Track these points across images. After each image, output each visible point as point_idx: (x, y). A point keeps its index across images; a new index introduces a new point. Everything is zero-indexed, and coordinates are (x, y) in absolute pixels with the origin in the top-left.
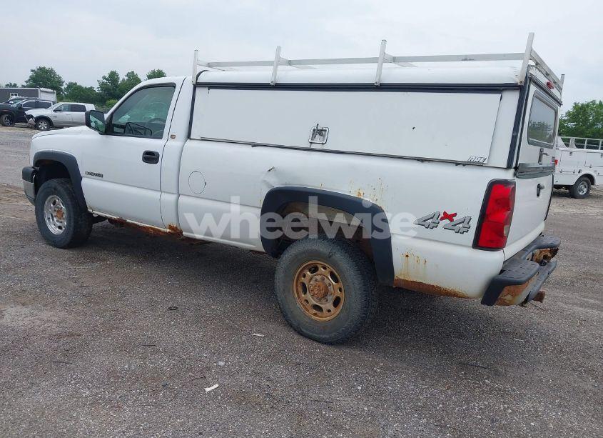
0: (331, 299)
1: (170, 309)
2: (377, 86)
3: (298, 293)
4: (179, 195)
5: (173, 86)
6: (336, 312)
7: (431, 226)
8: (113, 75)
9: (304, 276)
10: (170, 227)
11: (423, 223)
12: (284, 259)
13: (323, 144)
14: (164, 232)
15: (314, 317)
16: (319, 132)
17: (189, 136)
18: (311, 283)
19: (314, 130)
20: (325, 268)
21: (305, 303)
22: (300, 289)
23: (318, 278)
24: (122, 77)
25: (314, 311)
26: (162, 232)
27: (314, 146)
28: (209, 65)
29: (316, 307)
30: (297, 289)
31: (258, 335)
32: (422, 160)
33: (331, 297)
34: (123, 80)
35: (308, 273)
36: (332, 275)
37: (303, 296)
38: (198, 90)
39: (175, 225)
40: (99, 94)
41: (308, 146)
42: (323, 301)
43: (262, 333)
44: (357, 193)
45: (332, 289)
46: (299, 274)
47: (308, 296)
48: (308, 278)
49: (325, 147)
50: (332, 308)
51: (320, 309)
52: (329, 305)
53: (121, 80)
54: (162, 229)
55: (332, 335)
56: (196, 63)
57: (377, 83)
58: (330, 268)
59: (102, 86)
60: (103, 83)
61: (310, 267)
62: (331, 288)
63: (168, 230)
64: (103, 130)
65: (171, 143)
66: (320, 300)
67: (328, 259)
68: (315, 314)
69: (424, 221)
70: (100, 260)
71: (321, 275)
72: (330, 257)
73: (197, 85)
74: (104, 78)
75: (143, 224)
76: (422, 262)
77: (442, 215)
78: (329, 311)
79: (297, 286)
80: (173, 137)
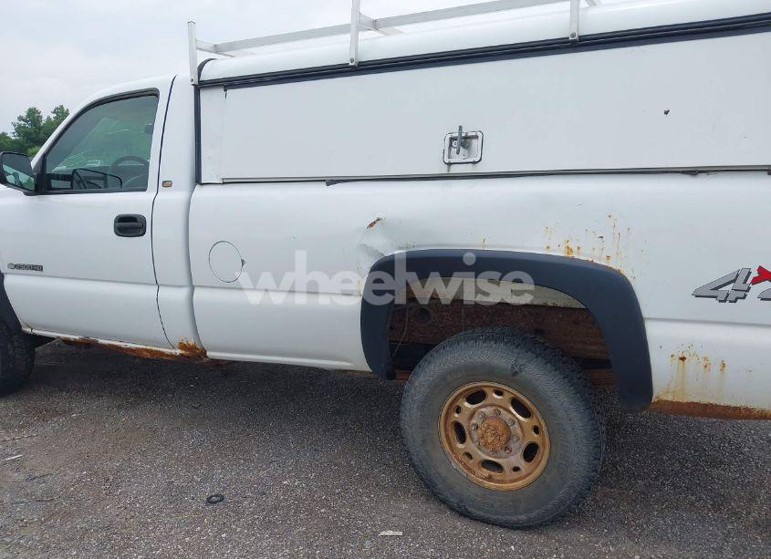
0: (518, 448)
1: (209, 501)
2: (575, 41)
3: (450, 444)
4: (193, 288)
5: (153, 93)
6: (531, 472)
7: (732, 297)
8: (33, 115)
9: (458, 410)
10: (182, 346)
11: (714, 293)
12: (417, 384)
13: (474, 163)
14: (171, 355)
15: (488, 484)
16: (464, 141)
17: (197, 180)
18: (474, 421)
19: (452, 139)
20: (499, 393)
21: (466, 459)
22: (453, 435)
23: (488, 411)
24: (46, 114)
25: (486, 472)
26: (167, 355)
27: (455, 170)
28: (217, 49)
29: (487, 464)
30: (447, 436)
31: (390, 533)
32: (693, 172)
33: (517, 445)
34: (49, 118)
35: (466, 404)
36: (516, 404)
37: (460, 446)
38: (204, 95)
39: (191, 342)
40: (15, 141)
41: (443, 170)
42: (503, 453)
43: (396, 528)
44: (563, 247)
45: (519, 431)
46: (449, 409)
47: (470, 446)
48: (465, 414)
49: (480, 169)
50: (522, 463)
51: (498, 467)
52: (516, 459)
53: (44, 118)
54: (167, 351)
55: (533, 515)
56: (195, 47)
57: (573, 35)
58: (511, 392)
59: (19, 129)
60: (20, 127)
61: (469, 393)
62: (516, 429)
63: (178, 352)
64: (33, 188)
65: (165, 195)
66: (495, 451)
67: (512, 377)
68: (490, 478)
69: (716, 289)
70: (56, 413)
71: (492, 405)
72: (515, 374)
73: (201, 86)
74: (20, 118)
75: (130, 345)
76: (715, 368)
77: (755, 274)
78: (516, 469)
79: (446, 430)
80: (167, 184)
